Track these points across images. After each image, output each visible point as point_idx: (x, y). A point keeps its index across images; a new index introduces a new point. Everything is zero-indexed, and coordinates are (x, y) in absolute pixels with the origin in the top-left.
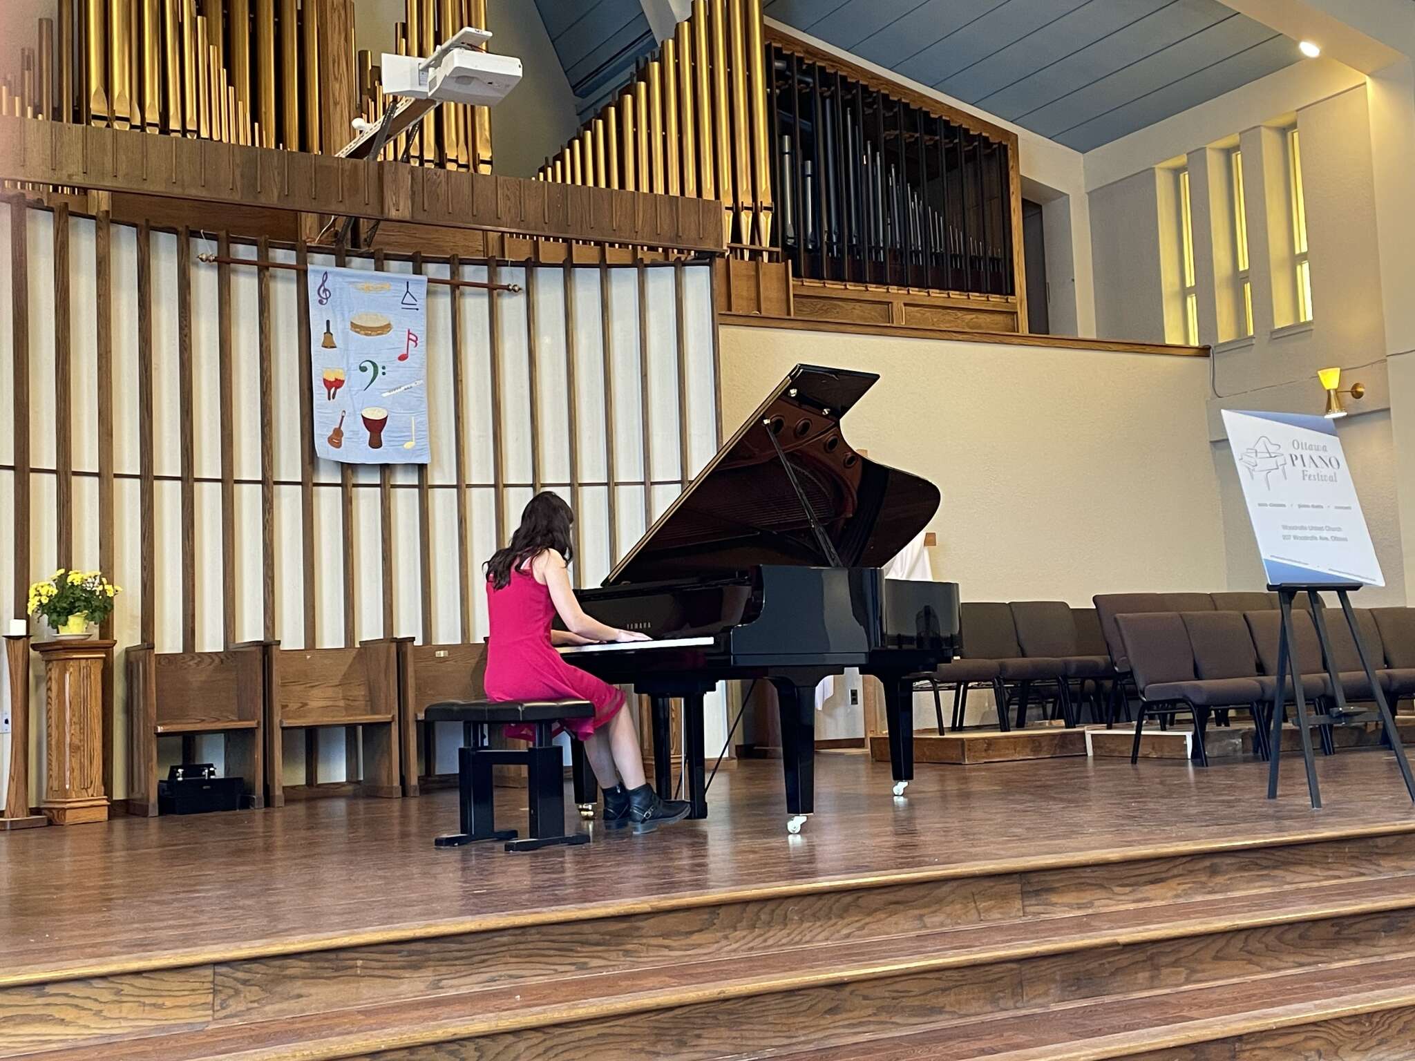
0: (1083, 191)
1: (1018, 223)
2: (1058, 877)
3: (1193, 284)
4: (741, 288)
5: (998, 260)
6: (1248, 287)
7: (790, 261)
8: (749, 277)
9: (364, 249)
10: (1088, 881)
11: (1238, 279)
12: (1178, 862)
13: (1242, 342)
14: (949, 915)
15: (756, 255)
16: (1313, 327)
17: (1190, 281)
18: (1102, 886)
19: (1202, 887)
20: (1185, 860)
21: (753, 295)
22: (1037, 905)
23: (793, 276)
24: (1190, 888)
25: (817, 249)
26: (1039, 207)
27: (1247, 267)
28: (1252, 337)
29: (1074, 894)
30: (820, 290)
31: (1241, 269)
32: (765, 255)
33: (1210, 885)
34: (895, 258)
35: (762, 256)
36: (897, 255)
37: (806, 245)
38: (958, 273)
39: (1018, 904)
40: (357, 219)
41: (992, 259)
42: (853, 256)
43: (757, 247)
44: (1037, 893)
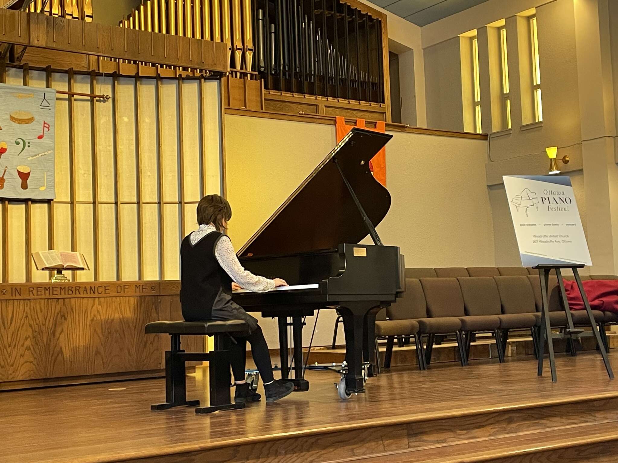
0: (421, 48)
1: (387, 63)
2: (427, 425)
3: (479, 100)
4: (235, 93)
5: (376, 84)
6: (508, 102)
7: (263, 80)
8: (240, 88)
9: (16, 63)
10: (444, 427)
11: (503, 98)
12: (491, 416)
13: (505, 132)
14: (367, 448)
15: (244, 75)
16: (542, 125)
17: (478, 98)
18: (450, 430)
19: (504, 431)
20: (494, 415)
21: (243, 98)
22: (416, 442)
23: (265, 88)
24: (497, 431)
25: (277, 74)
26: (397, 55)
27: (508, 91)
28: (510, 129)
29: (436, 435)
30: (279, 97)
31: (505, 92)
32: (249, 75)
33: (509, 429)
34: (320, 80)
35: (247, 76)
36: (322, 79)
37: (271, 71)
38: (354, 90)
39: (405, 441)
40: (13, 45)
41: (373, 83)
42: (297, 79)
43: (244, 71)
44: (416, 435)
